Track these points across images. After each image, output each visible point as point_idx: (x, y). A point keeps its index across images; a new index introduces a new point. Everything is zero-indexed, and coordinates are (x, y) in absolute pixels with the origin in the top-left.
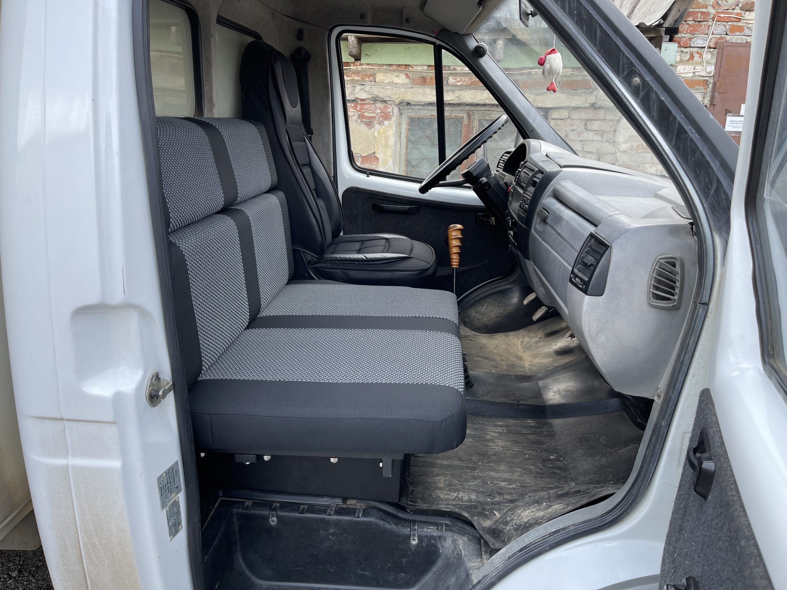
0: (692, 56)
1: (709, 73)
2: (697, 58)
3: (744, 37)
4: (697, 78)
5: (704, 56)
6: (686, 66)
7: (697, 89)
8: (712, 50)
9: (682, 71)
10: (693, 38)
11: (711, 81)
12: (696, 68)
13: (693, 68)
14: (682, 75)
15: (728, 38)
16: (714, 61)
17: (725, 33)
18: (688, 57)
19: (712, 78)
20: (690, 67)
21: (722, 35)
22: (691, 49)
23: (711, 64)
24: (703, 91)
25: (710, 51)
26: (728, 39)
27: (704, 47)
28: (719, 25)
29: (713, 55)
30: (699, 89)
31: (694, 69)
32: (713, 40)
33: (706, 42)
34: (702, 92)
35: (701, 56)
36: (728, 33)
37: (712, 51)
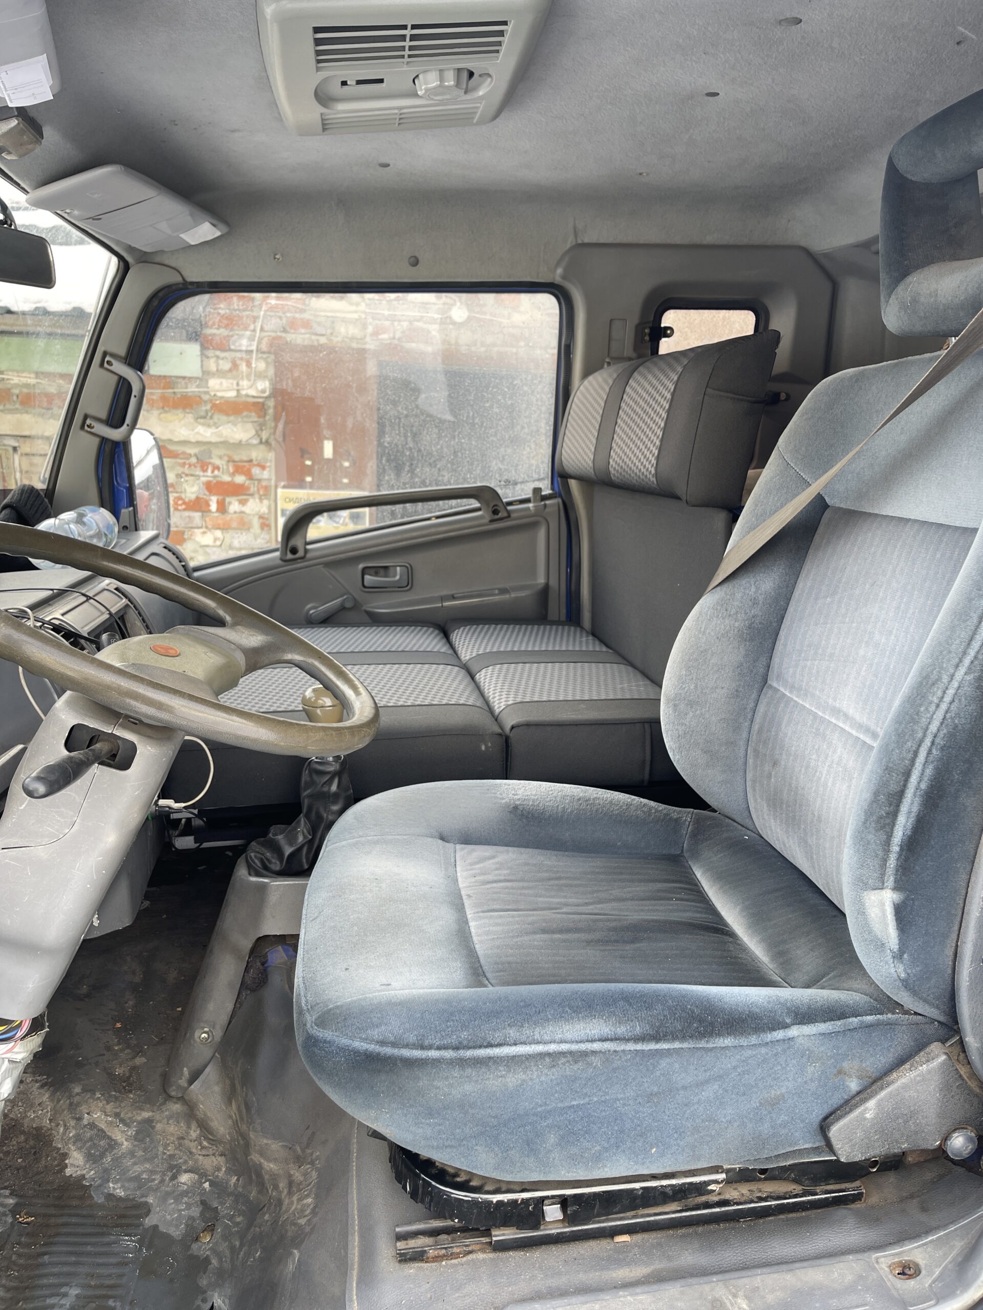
0: (235, 366)
1: (263, 391)
2: (243, 367)
3: (314, 337)
4: (243, 399)
5: (254, 365)
6: (224, 381)
7: (246, 416)
8: (265, 356)
9: (217, 387)
10: (232, 336)
11: (271, 403)
12: (241, 383)
13: (235, 383)
14: (219, 394)
15: (289, 337)
16: (271, 372)
17: (282, 329)
18: (226, 366)
19: (272, 400)
20: (230, 381)
21: (279, 334)
22: (233, 354)
23: (266, 377)
24: (256, 419)
25: (262, 358)
26: (288, 339)
27: (252, 351)
28: (271, 316)
29: (267, 364)
30: (250, 417)
31: (238, 384)
32: (265, 341)
33: (253, 343)
34: (255, 422)
35: (249, 364)
36: (288, 329)
37: (268, 357)
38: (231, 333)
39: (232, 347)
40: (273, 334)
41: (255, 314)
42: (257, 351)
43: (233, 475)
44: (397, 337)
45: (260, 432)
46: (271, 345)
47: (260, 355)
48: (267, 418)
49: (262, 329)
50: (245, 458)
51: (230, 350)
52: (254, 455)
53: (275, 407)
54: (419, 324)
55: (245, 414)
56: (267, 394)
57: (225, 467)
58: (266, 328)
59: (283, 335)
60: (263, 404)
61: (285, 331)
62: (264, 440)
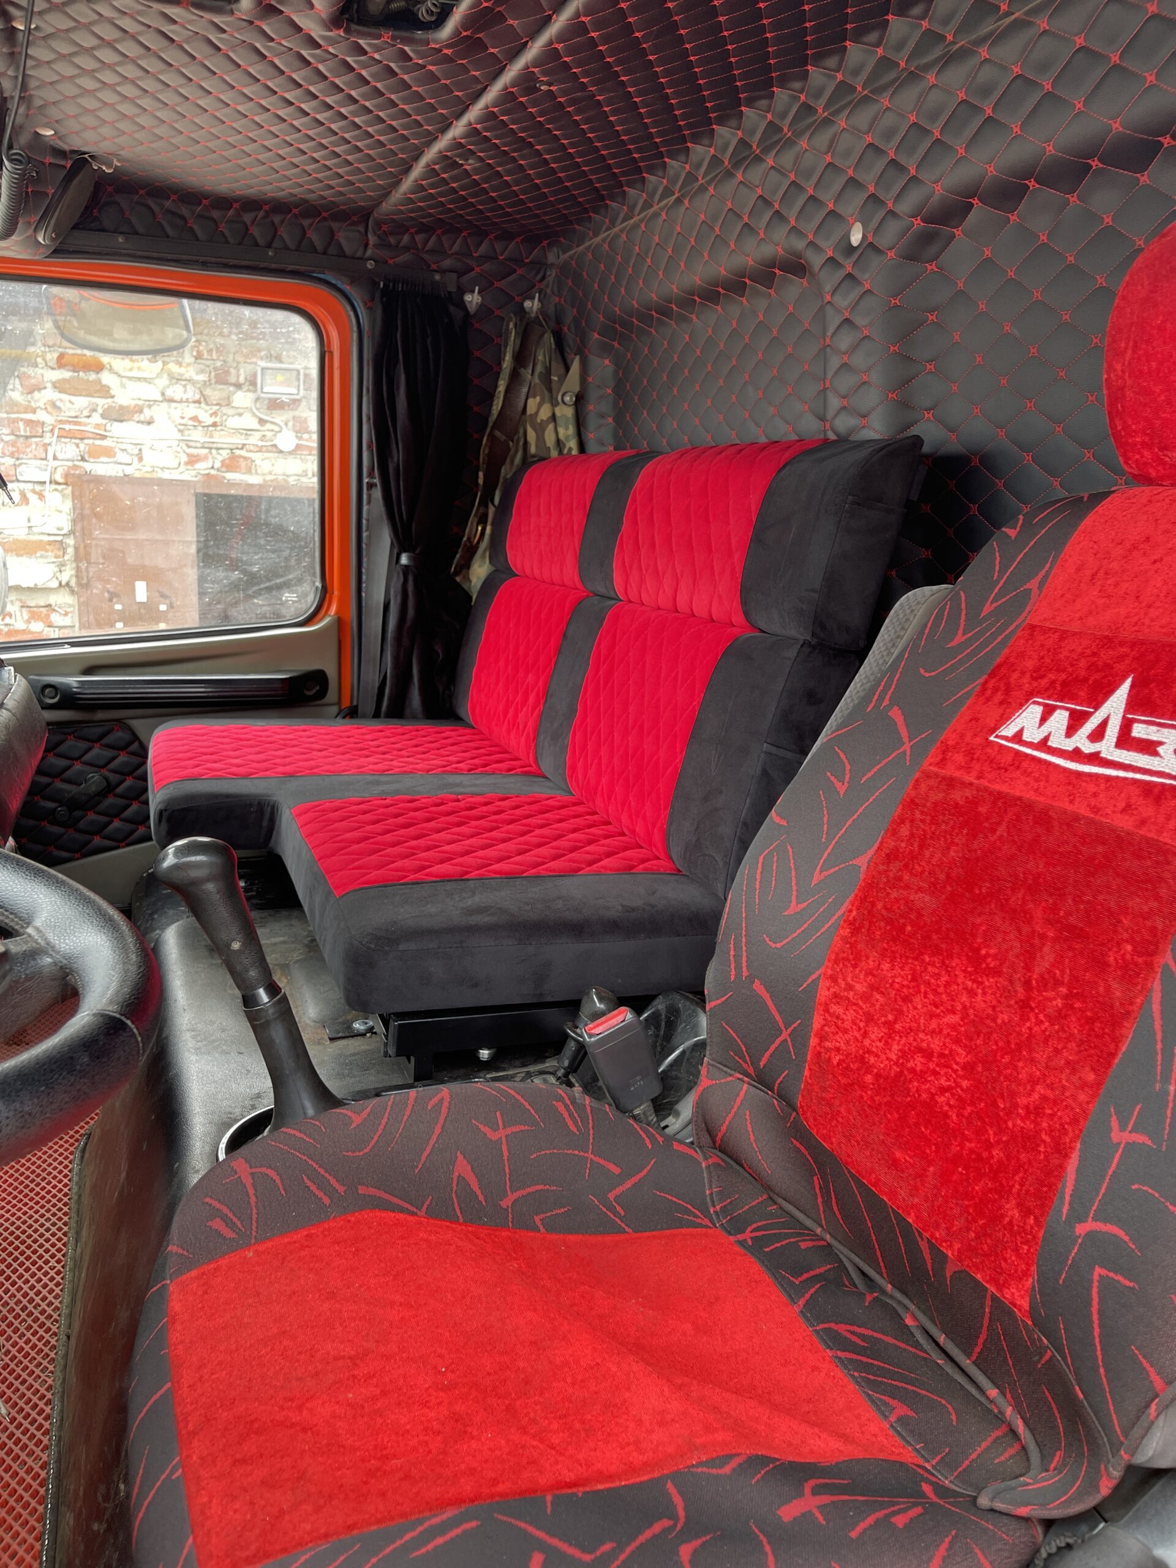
38: (17, 463)
39: (20, 478)
40: (70, 464)
41: (47, 440)
42: (51, 482)
43: (28, 622)
44: (216, 466)
45: (58, 574)
46: (67, 475)
47: (54, 486)
48: (67, 557)
49: (55, 458)
50: (42, 604)
51: (18, 481)
52: (53, 599)
53: (76, 549)
54: (243, 453)
55: (38, 554)
56: (65, 531)
57: (18, 614)
58: (59, 456)
59: (81, 464)
60: (61, 542)
61: (83, 459)
62: (63, 583)
